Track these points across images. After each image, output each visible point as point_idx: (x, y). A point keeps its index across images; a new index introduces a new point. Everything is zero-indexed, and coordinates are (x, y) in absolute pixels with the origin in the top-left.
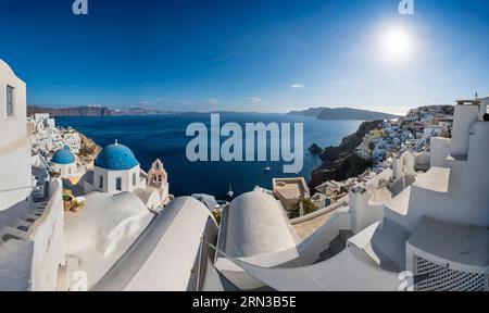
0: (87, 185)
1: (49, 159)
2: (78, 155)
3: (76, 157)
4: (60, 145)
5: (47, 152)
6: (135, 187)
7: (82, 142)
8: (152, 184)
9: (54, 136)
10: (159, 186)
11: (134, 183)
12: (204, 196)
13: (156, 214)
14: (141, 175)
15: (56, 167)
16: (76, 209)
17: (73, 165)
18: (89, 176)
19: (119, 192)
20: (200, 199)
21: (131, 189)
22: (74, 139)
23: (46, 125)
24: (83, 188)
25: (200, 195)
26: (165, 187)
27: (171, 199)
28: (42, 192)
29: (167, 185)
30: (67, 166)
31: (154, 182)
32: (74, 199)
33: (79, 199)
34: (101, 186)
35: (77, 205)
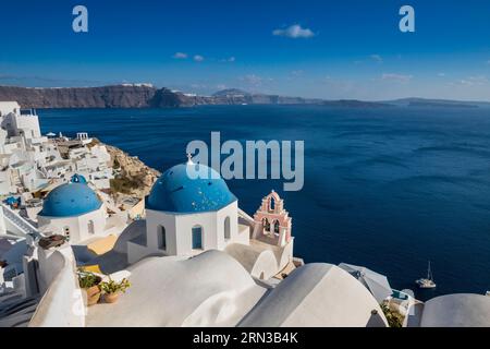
0: (133, 249)
1: (33, 213)
2: (108, 192)
3: (105, 197)
4: (61, 177)
5: (26, 197)
6: (230, 242)
7: (116, 164)
8: (261, 237)
9: (40, 157)
10: (274, 242)
11: (227, 236)
12: (364, 270)
13: (270, 289)
14: (241, 221)
15: (56, 226)
16: (113, 296)
17: (99, 215)
18: (136, 231)
19: (198, 252)
20: (356, 274)
21: (222, 245)
22: (97, 160)
23: (13, 132)
24: (125, 256)
25: (356, 268)
26: (287, 243)
27: (297, 265)
28: (23, 290)
29: (291, 240)
30: (84, 219)
31: (266, 234)
32: (105, 279)
33: (118, 277)
34: (163, 245)
35: (112, 288)
